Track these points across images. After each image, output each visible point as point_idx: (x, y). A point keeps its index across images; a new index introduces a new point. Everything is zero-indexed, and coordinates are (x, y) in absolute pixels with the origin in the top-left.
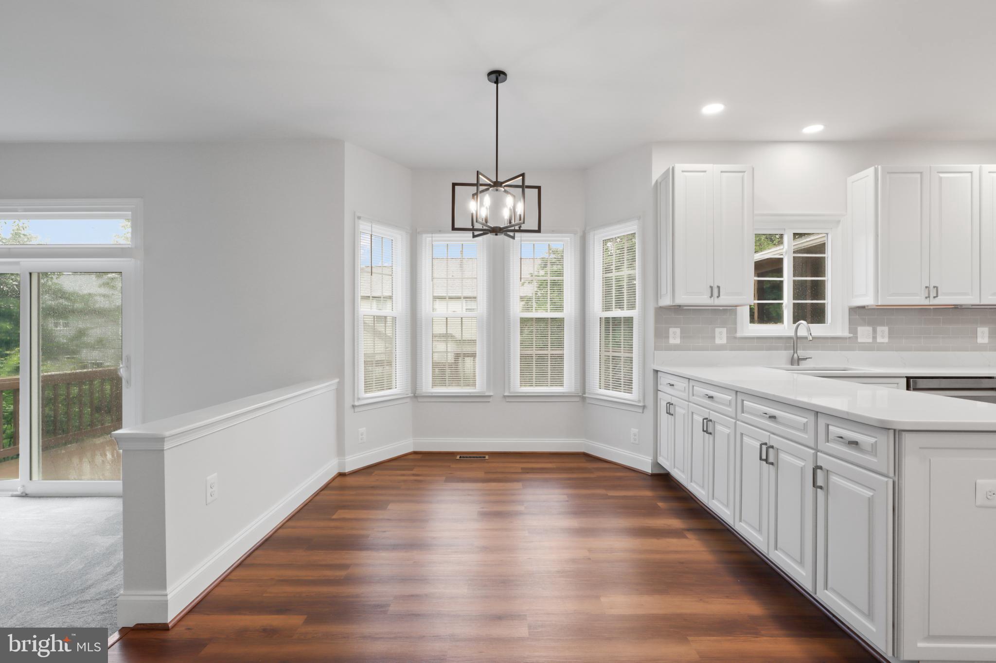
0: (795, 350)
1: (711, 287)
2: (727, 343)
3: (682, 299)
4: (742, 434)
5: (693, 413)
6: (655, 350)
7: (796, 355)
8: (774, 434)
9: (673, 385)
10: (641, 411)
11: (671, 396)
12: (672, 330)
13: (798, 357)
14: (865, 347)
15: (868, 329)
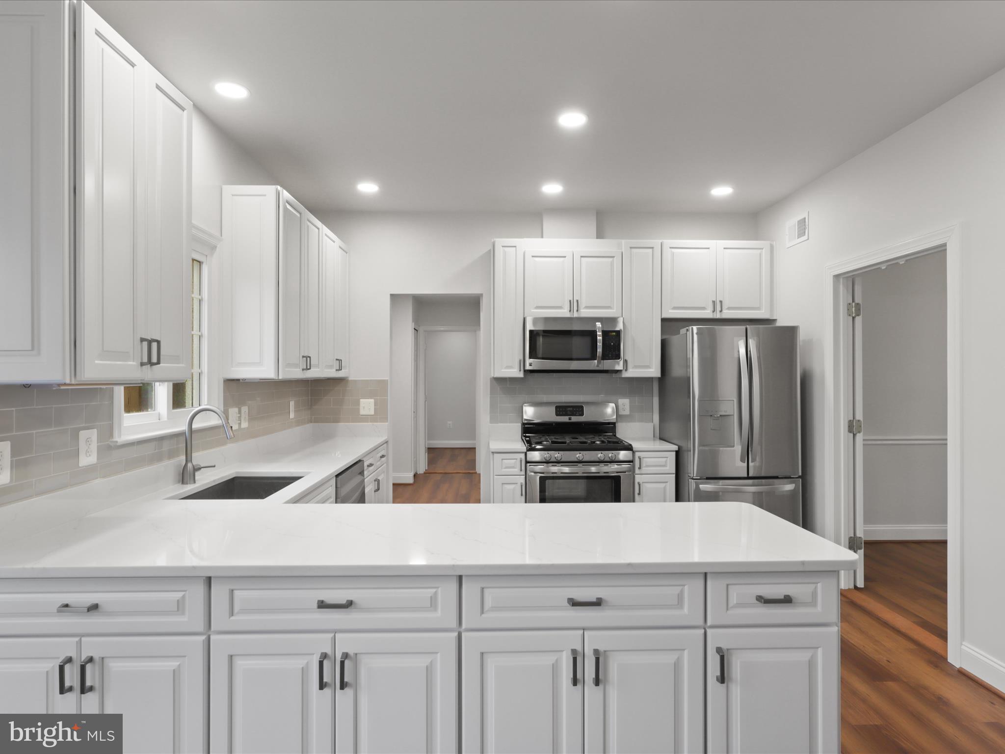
0: (189, 455)
2: (98, 462)
7: (189, 464)
13: (193, 465)
15: (236, 410)
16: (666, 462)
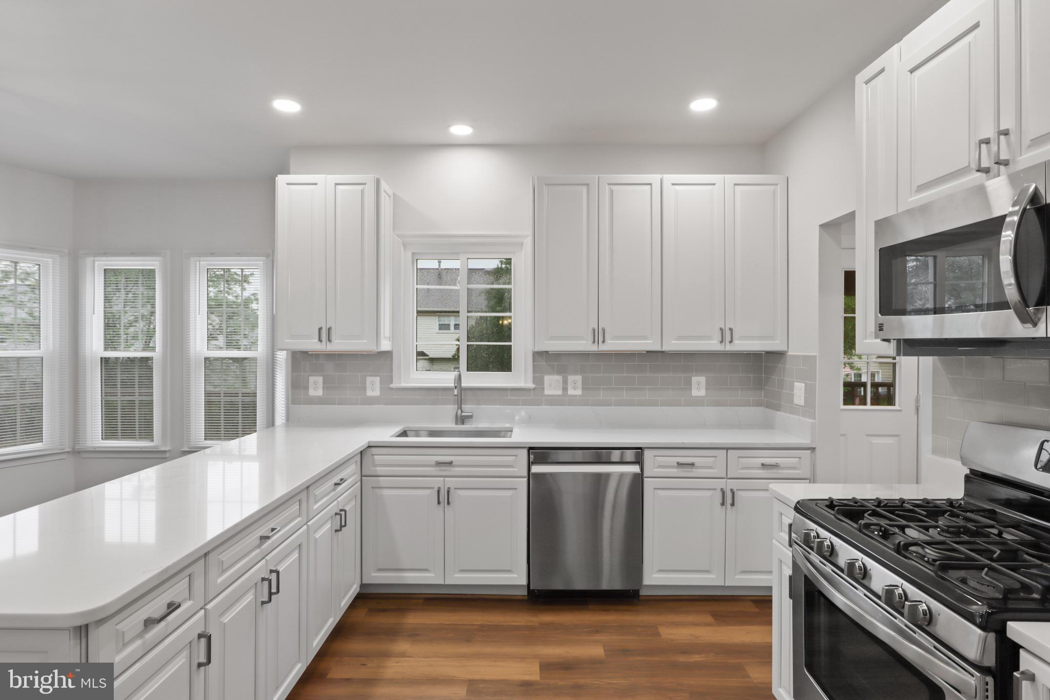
0: (460, 406)
2: (380, 396)
6: (291, 404)
7: (459, 412)
12: (311, 380)
13: (462, 413)
14: (553, 401)
15: (558, 378)
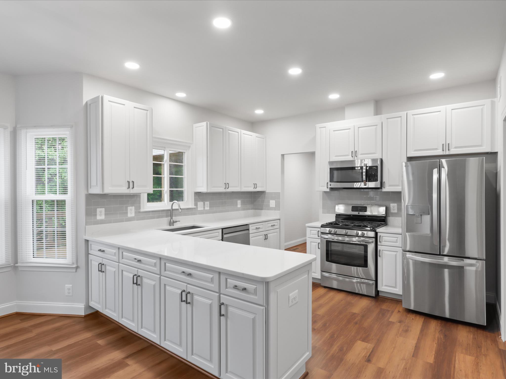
0: (172, 217)
1: (129, 182)
2: (135, 216)
3: (109, 190)
4: (165, 285)
5: (122, 271)
6: (86, 225)
7: (172, 220)
8: (189, 284)
9: (103, 251)
10: (74, 270)
11: (102, 259)
12: (98, 210)
13: (173, 221)
14: (201, 213)
15: (202, 203)
16: (397, 240)
